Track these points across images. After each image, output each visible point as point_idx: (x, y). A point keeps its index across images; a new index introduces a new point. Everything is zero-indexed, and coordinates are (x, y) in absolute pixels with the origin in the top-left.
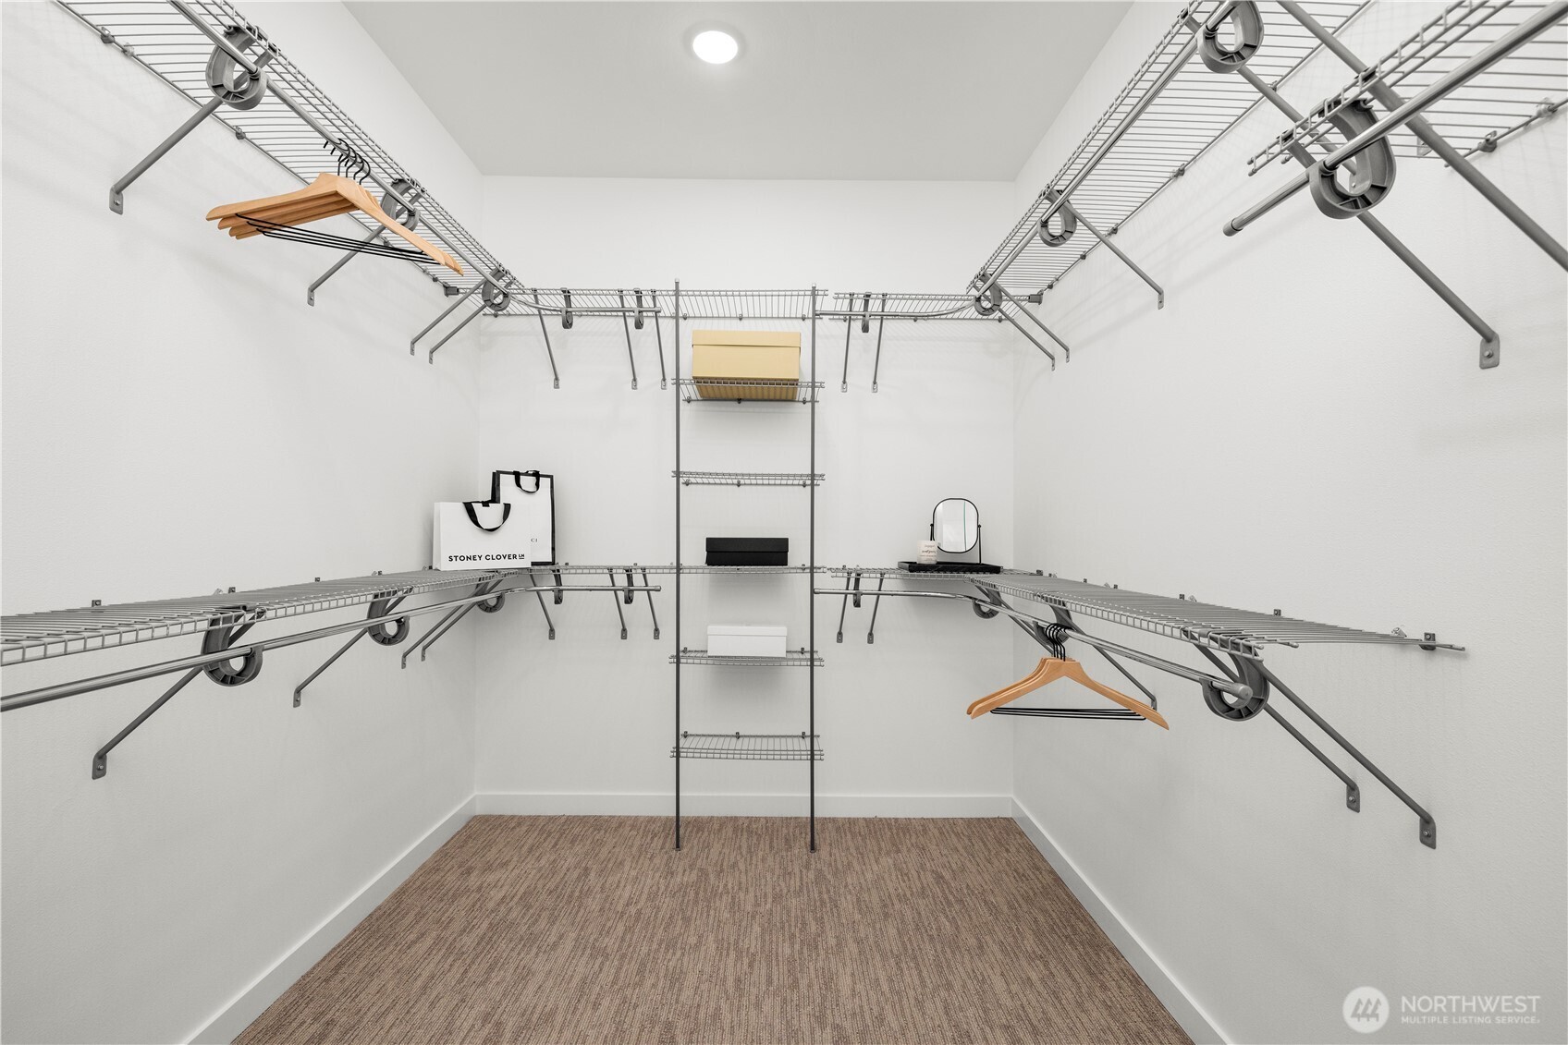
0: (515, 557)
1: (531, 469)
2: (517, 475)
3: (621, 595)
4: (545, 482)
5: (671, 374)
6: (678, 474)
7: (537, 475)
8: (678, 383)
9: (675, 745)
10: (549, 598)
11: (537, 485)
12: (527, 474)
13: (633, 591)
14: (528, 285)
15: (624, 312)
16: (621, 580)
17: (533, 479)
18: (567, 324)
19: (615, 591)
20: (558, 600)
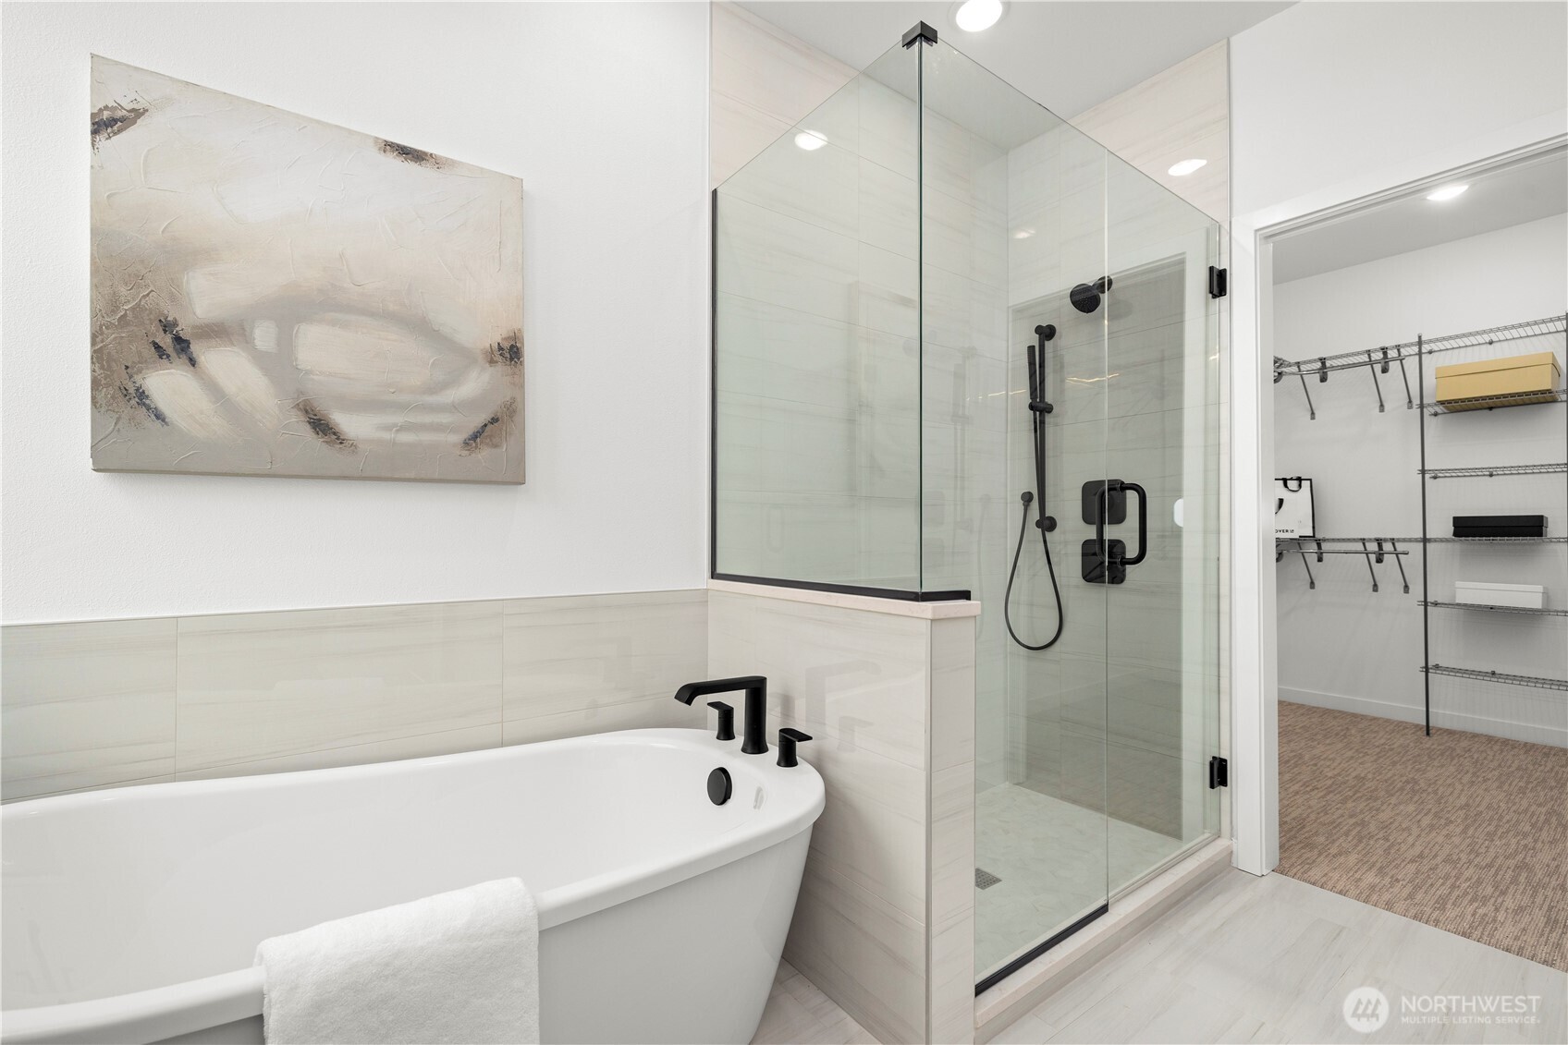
0: (1287, 531)
1: (1294, 476)
2: (1285, 481)
3: (1373, 557)
4: (1306, 484)
5: (1416, 401)
6: (1423, 472)
7: (1299, 479)
8: (1422, 406)
9: (1424, 665)
10: (1312, 559)
11: (1300, 486)
12: (1291, 479)
13: (1383, 554)
14: (1293, 361)
15: (1371, 363)
16: (1373, 547)
17: (1296, 483)
18: (1323, 379)
19: (1367, 554)
20: (1320, 560)
